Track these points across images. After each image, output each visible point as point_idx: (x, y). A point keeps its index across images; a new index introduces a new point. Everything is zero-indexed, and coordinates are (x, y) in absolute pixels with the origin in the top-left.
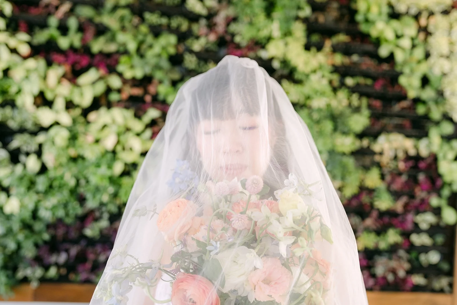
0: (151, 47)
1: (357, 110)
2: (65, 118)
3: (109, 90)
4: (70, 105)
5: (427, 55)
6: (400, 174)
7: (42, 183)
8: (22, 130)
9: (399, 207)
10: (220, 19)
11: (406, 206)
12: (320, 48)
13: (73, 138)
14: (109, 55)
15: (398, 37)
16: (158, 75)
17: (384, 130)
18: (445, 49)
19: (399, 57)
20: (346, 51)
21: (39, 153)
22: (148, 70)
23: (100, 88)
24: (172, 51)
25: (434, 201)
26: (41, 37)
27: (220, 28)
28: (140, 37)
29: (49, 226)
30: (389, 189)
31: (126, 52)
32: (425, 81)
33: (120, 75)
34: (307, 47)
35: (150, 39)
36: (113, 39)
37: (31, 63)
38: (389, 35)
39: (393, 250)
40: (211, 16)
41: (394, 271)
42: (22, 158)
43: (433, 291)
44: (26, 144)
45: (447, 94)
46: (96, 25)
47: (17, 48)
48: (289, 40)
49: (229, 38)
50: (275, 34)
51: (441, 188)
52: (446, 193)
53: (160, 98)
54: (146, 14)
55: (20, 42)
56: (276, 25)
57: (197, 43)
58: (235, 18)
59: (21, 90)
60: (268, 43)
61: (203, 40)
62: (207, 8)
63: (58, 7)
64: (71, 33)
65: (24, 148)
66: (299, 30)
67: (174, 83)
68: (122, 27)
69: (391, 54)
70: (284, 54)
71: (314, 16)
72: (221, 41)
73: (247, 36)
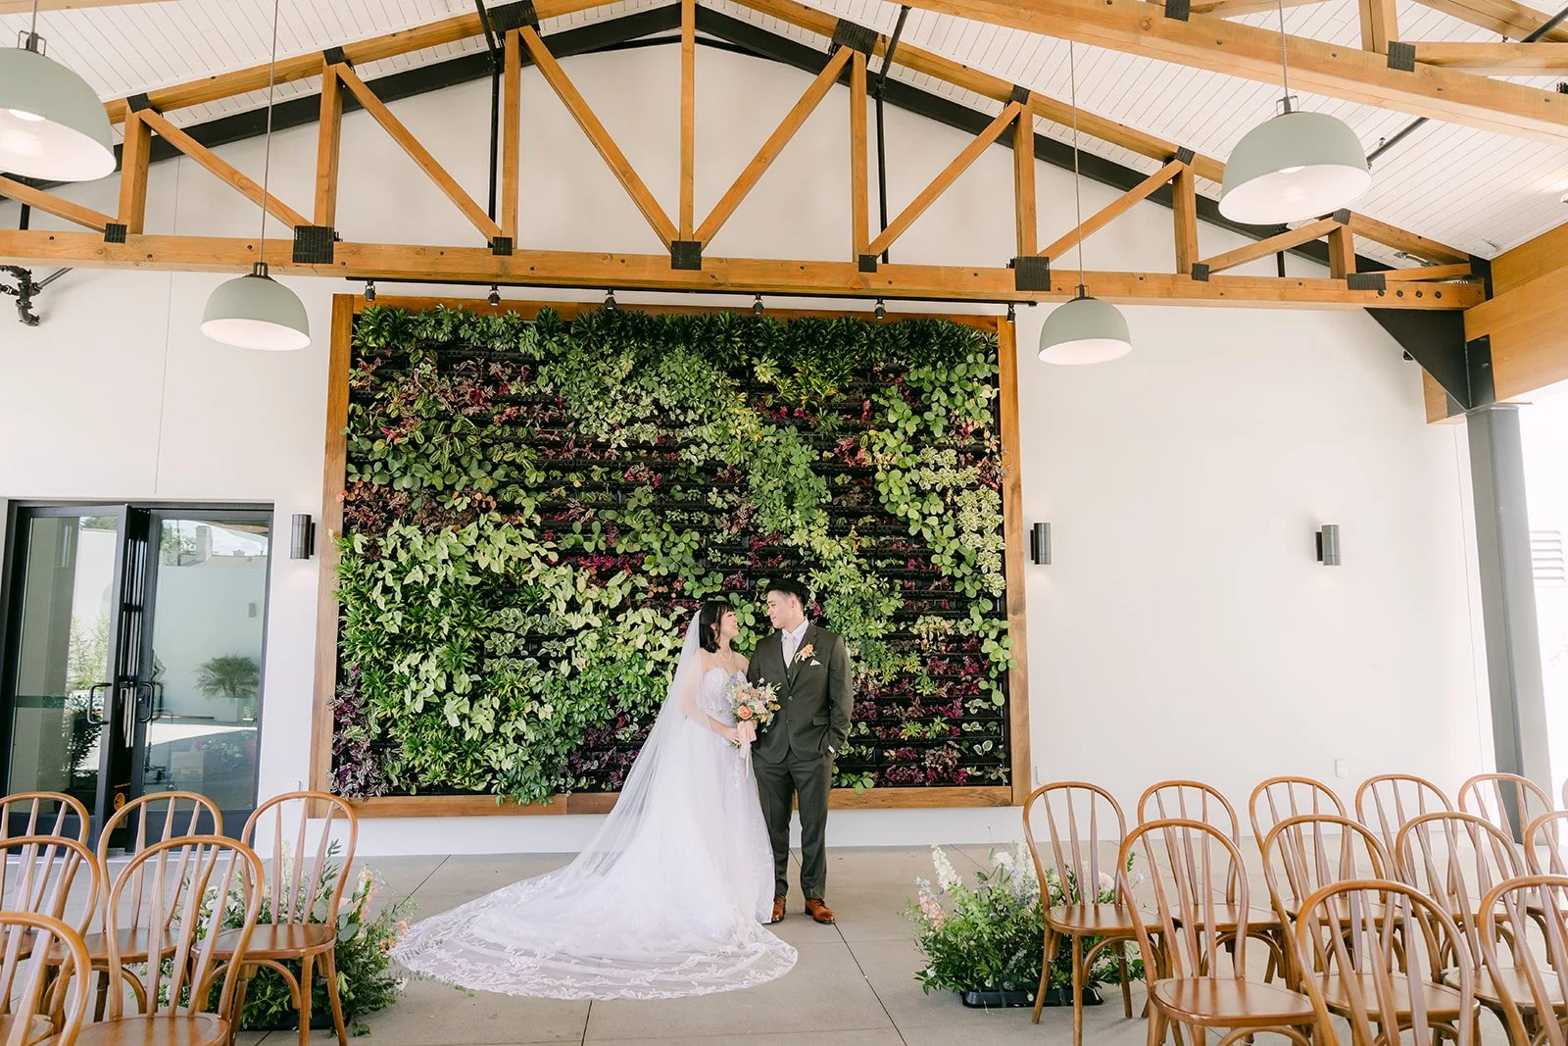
0: (675, 545)
1: (889, 594)
2: (596, 622)
3: (635, 590)
4: (598, 607)
5: (959, 532)
6: (942, 658)
7: (575, 687)
8: (549, 638)
9: (943, 692)
10: (742, 512)
11: (950, 691)
12: (844, 534)
13: (602, 641)
14: (632, 555)
15: (924, 517)
16: (684, 572)
17: (921, 612)
18: (975, 523)
19: (927, 535)
20: (873, 531)
21: (568, 656)
22: (672, 568)
23: (627, 588)
24: (695, 546)
25: (983, 685)
26: (568, 542)
27: (743, 522)
28: (664, 535)
29: (583, 731)
30: (930, 674)
31: (650, 551)
32: (959, 557)
33: (645, 573)
34: (831, 534)
35: (673, 537)
36: (636, 539)
37: (562, 570)
38: (914, 515)
39: (940, 741)
40: (732, 509)
41: (945, 767)
42: (552, 664)
43: (992, 783)
44: (555, 650)
45: (984, 570)
46: (618, 526)
47: (547, 556)
48: (812, 528)
49: (751, 529)
50: (798, 523)
51: (989, 669)
52: (993, 674)
53: (686, 594)
54: (667, 512)
55: (548, 550)
56: (797, 515)
57: (719, 537)
58: (756, 511)
59: (553, 597)
60: (792, 533)
61: (726, 532)
62: (728, 503)
63: (583, 514)
64: (595, 536)
65: (554, 654)
66: (822, 517)
67: (699, 578)
68: (645, 527)
69: (920, 533)
70: (809, 543)
71: (836, 500)
72: (744, 532)
73: (770, 527)
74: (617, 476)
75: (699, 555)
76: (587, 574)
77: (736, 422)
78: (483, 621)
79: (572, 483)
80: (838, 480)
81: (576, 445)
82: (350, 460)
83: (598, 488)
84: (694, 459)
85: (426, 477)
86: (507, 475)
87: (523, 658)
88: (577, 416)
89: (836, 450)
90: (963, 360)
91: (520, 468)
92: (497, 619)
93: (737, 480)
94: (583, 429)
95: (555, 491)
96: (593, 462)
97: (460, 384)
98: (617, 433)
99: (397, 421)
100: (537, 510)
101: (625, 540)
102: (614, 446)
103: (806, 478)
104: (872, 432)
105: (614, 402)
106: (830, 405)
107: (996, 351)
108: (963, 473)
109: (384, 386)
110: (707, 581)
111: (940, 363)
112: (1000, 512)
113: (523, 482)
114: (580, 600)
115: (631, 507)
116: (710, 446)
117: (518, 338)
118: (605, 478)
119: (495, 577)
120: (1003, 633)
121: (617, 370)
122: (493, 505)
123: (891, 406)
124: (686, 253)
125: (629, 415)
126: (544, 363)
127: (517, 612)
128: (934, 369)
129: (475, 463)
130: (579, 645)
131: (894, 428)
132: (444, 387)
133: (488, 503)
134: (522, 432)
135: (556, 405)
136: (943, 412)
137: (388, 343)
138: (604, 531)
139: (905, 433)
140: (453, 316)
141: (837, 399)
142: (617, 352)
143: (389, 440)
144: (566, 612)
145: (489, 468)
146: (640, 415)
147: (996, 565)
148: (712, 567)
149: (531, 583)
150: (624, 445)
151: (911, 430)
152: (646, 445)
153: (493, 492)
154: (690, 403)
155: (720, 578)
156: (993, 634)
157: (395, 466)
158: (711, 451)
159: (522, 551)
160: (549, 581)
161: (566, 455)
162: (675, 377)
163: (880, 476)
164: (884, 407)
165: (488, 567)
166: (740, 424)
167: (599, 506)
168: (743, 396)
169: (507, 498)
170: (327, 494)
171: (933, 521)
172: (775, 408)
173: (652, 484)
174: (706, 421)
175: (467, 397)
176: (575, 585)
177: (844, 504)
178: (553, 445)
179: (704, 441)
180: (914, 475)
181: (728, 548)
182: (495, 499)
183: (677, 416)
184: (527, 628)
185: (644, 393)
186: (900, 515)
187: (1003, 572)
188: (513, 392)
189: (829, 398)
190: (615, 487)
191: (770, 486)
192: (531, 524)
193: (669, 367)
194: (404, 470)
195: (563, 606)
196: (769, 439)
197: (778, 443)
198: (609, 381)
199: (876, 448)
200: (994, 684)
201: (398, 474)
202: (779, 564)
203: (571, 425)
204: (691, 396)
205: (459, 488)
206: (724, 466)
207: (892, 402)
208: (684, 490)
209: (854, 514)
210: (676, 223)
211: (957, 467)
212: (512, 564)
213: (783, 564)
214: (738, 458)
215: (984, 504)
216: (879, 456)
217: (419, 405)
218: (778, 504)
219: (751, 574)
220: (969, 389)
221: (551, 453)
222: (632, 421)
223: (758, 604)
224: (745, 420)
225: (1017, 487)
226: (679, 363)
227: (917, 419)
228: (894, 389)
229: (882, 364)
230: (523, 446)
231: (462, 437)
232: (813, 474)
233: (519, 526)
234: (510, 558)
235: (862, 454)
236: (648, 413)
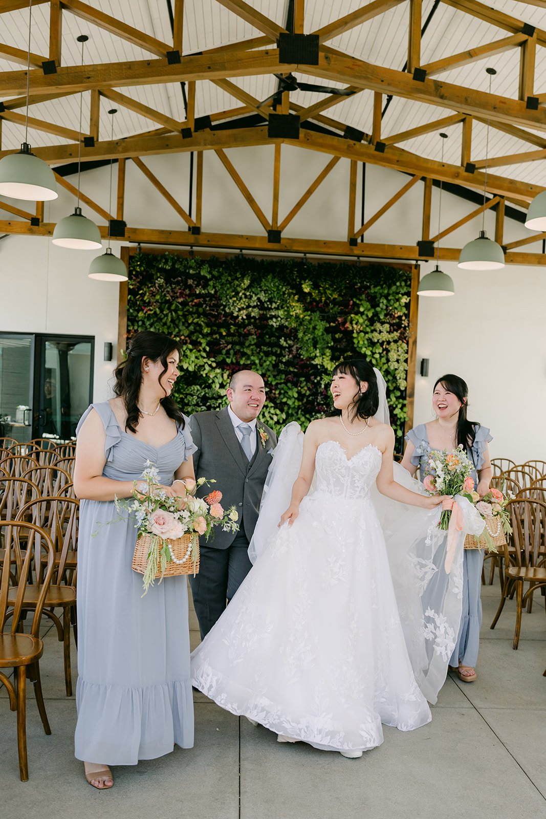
0: (265, 361)
5: (388, 361)
8: (213, 398)
10: (294, 349)
15: (373, 354)
18: (395, 357)
24: (274, 362)
26: (220, 358)
27: (294, 353)
28: (260, 357)
31: (255, 364)
32: (387, 372)
34: (332, 360)
35: (264, 358)
36: (248, 358)
37: (217, 370)
38: (368, 353)
40: (290, 347)
44: (214, 404)
45: (398, 378)
46: (241, 352)
47: (211, 364)
48: (324, 356)
49: (298, 356)
50: (318, 355)
51: (397, 421)
52: (398, 423)
53: (269, 382)
54: (262, 347)
55: (212, 362)
56: (318, 351)
57: (284, 359)
58: (301, 348)
59: (213, 382)
60: (315, 358)
61: (287, 357)
62: (288, 344)
63: (227, 347)
64: (231, 356)
65: (213, 406)
66: (328, 352)
67: (275, 376)
68: (253, 353)
69: (371, 361)
70: (322, 363)
71: (335, 344)
72: (294, 357)
73: (306, 356)
74: (241, 330)
75: (275, 366)
76: (228, 373)
77: (293, 309)
78: (184, 390)
79: (222, 333)
80: (337, 336)
81: (224, 317)
82: (128, 320)
83: (233, 335)
84: (274, 324)
85: (161, 329)
86: (195, 329)
87: (200, 406)
88: (224, 303)
89: (337, 322)
90: (395, 284)
91: (200, 325)
92: (190, 390)
93: (292, 334)
94: (227, 310)
95: (214, 336)
96: (231, 324)
97: (175, 288)
98: (242, 312)
99: (149, 304)
100: (207, 345)
101: (244, 359)
102: (240, 318)
103: (323, 335)
104: (352, 315)
105: (241, 298)
106: (334, 302)
107: (410, 280)
108: (392, 335)
109: (143, 287)
110: (278, 377)
111: (384, 285)
112: (407, 353)
113: (201, 332)
114: (225, 384)
115: (247, 344)
116: (281, 319)
117: (200, 269)
118: (236, 331)
119: (190, 372)
120: (404, 406)
121: (242, 284)
122: (189, 341)
123: (362, 304)
124: (274, 235)
125: (247, 304)
126: (210, 280)
127: (198, 387)
128: (382, 288)
129: (181, 323)
130: (224, 403)
131: (362, 314)
132: (169, 290)
133: (186, 340)
134: (201, 310)
135: (216, 298)
136: (384, 307)
137: (144, 269)
138: (235, 354)
139: (367, 316)
140: (173, 258)
141: (338, 300)
142: (243, 276)
143: (145, 311)
144: (219, 388)
145: (187, 325)
146: (252, 304)
147: (403, 375)
148: (280, 372)
149: (204, 375)
150: (245, 317)
151: (370, 315)
152: (254, 317)
153: (189, 336)
154: (274, 300)
155: (283, 376)
156: (400, 406)
157: (148, 323)
158: (282, 321)
159: (201, 362)
160: (212, 375)
161: (220, 321)
162: (267, 288)
163: (355, 335)
164: (358, 304)
165: (187, 368)
166: (295, 310)
167: (233, 343)
168: (296, 297)
169: (194, 338)
170: (120, 335)
171: (377, 356)
172: (311, 303)
173: (256, 335)
174: (280, 308)
175: (178, 294)
176: (222, 377)
177: (339, 346)
178: (214, 316)
179: (279, 317)
180: (370, 335)
181: (287, 364)
182: (189, 339)
183: (268, 305)
184: (202, 394)
185: (254, 295)
186: (363, 352)
187: (406, 379)
188: (198, 292)
189: (335, 299)
190: (240, 335)
191: (307, 338)
192: (204, 350)
193: (265, 284)
194: (151, 325)
195: (218, 386)
196: (307, 317)
197: (311, 319)
198: (239, 289)
199: (354, 322)
200: (399, 427)
201: (148, 327)
202: (309, 371)
203: (222, 307)
204: (274, 297)
205: (174, 333)
206: (287, 327)
207: (362, 302)
208: (270, 338)
209: (343, 351)
210: (270, 222)
211: (389, 332)
212: (196, 367)
213: (311, 372)
214: (294, 325)
215: (400, 349)
216: (355, 326)
217: (158, 297)
218: (309, 345)
219: (297, 375)
220: (397, 298)
221: (213, 320)
222: (248, 307)
223: (299, 388)
224: (297, 309)
225: (415, 342)
226: (270, 283)
227: (373, 311)
228: (364, 296)
229: (359, 285)
230: (202, 316)
231: (176, 311)
232: (325, 333)
233: (199, 351)
234: (196, 365)
235: (348, 325)
236: (255, 304)
